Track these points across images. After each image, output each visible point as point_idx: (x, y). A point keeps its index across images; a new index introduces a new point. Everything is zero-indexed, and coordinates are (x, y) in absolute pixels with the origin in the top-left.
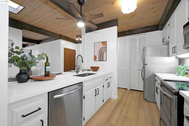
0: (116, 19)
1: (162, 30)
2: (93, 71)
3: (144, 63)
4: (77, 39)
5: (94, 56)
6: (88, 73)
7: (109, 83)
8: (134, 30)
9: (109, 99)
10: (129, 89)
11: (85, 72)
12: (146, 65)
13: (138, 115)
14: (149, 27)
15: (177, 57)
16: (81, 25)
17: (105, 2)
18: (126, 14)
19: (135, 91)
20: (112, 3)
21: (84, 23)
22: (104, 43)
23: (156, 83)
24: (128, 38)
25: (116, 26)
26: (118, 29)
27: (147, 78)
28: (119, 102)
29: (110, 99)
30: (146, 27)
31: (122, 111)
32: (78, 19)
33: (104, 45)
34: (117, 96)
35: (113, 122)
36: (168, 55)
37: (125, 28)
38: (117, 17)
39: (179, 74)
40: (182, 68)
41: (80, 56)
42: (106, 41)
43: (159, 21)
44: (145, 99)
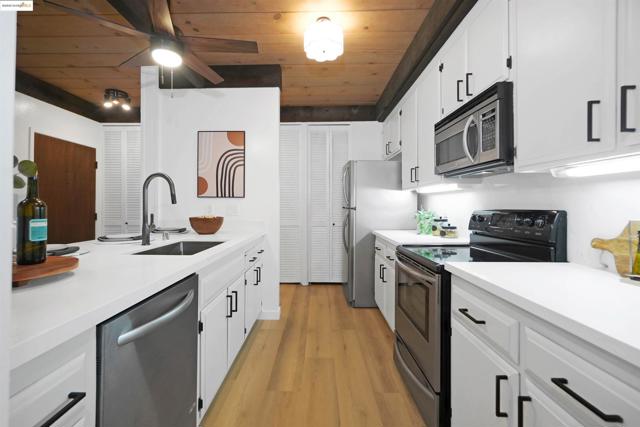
0: (278, 66)
1: (383, 121)
2: (200, 234)
3: (349, 205)
4: (108, 105)
5: (198, 178)
6: (184, 243)
7: (258, 271)
8: (320, 108)
9: (257, 324)
10: (305, 283)
11: (174, 239)
12: (355, 209)
13: (345, 348)
14: (355, 107)
15: (414, 192)
16: (167, 58)
17: (255, 3)
18: (314, 61)
19: (323, 286)
20: (278, 16)
21: (182, 56)
22: (238, 137)
23: (376, 256)
24: (302, 128)
25: (277, 89)
26: (282, 97)
27: (357, 245)
28: (288, 325)
29: (257, 322)
30: (350, 107)
31: (302, 348)
32: (159, 36)
33: (236, 144)
34: (279, 308)
35: (287, 384)
36: (399, 186)
37: (299, 98)
38: (280, 60)
39: (421, 230)
40: (427, 216)
41: (160, 178)
42: (244, 132)
43: (378, 98)
44: (351, 303)
